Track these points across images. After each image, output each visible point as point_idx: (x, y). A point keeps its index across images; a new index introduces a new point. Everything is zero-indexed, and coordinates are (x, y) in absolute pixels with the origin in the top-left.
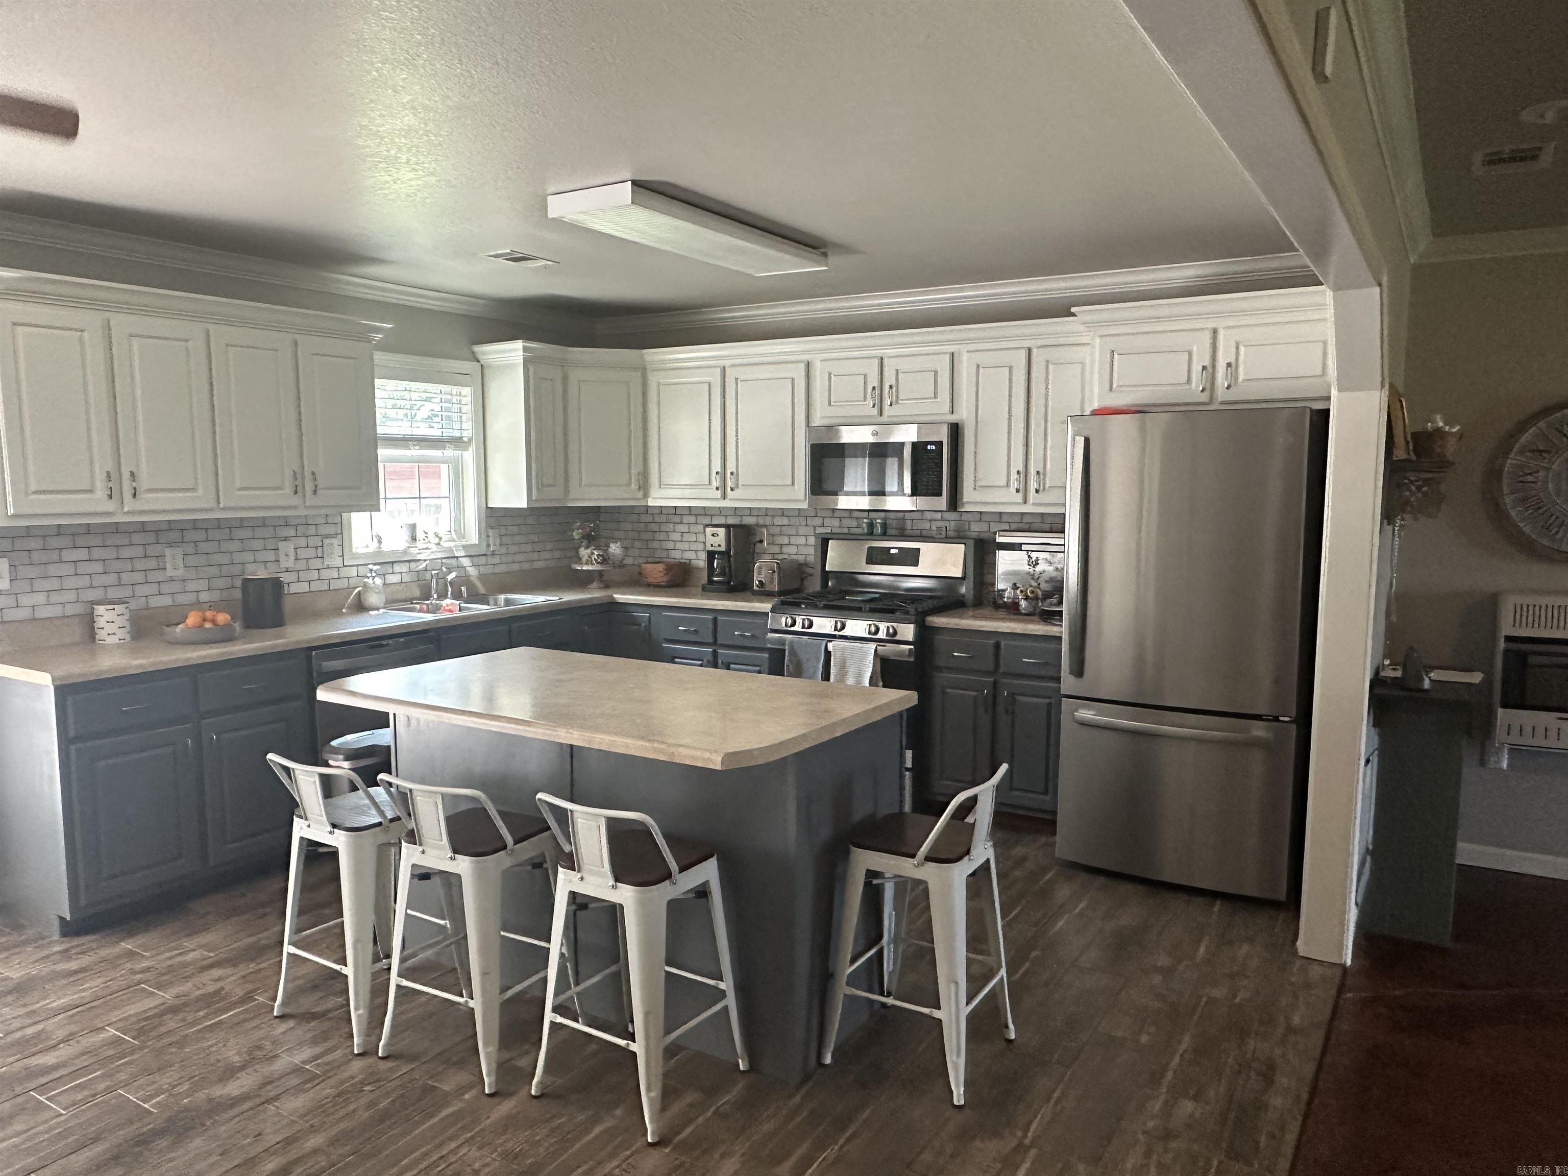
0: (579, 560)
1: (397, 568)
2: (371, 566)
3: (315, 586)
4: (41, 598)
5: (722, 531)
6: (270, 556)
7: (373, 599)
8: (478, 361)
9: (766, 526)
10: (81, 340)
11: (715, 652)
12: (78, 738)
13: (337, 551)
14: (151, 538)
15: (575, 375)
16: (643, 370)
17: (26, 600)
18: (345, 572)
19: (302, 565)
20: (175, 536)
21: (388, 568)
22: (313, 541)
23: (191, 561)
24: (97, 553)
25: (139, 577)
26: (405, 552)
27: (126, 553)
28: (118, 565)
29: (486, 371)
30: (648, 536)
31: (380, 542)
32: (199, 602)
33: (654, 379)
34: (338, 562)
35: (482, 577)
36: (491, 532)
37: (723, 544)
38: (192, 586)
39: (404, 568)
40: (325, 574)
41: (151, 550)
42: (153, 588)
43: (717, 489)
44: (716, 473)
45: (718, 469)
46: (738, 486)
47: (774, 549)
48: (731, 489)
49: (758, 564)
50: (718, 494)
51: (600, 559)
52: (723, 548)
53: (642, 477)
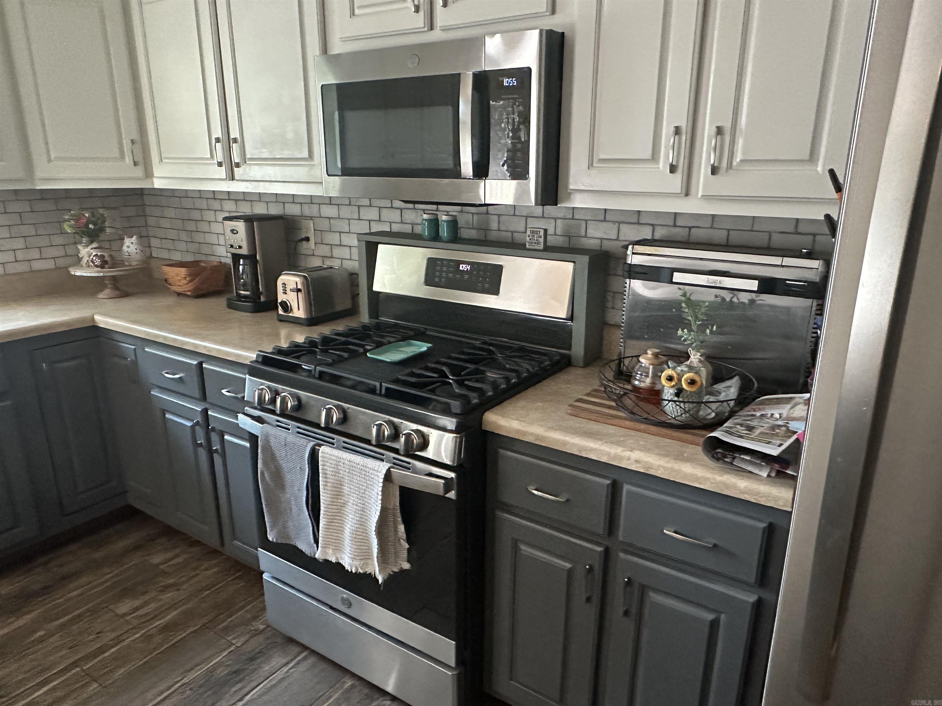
0: (78, 261)
5: (241, 226)
9: (311, 218)
30: (191, 226)
37: (244, 244)
43: (220, 164)
44: (218, 140)
45: (217, 132)
46: (244, 159)
47: (324, 250)
48: (238, 165)
49: (282, 277)
50: (222, 172)
51: (98, 262)
52: (244, 251)
53: (138, 146)
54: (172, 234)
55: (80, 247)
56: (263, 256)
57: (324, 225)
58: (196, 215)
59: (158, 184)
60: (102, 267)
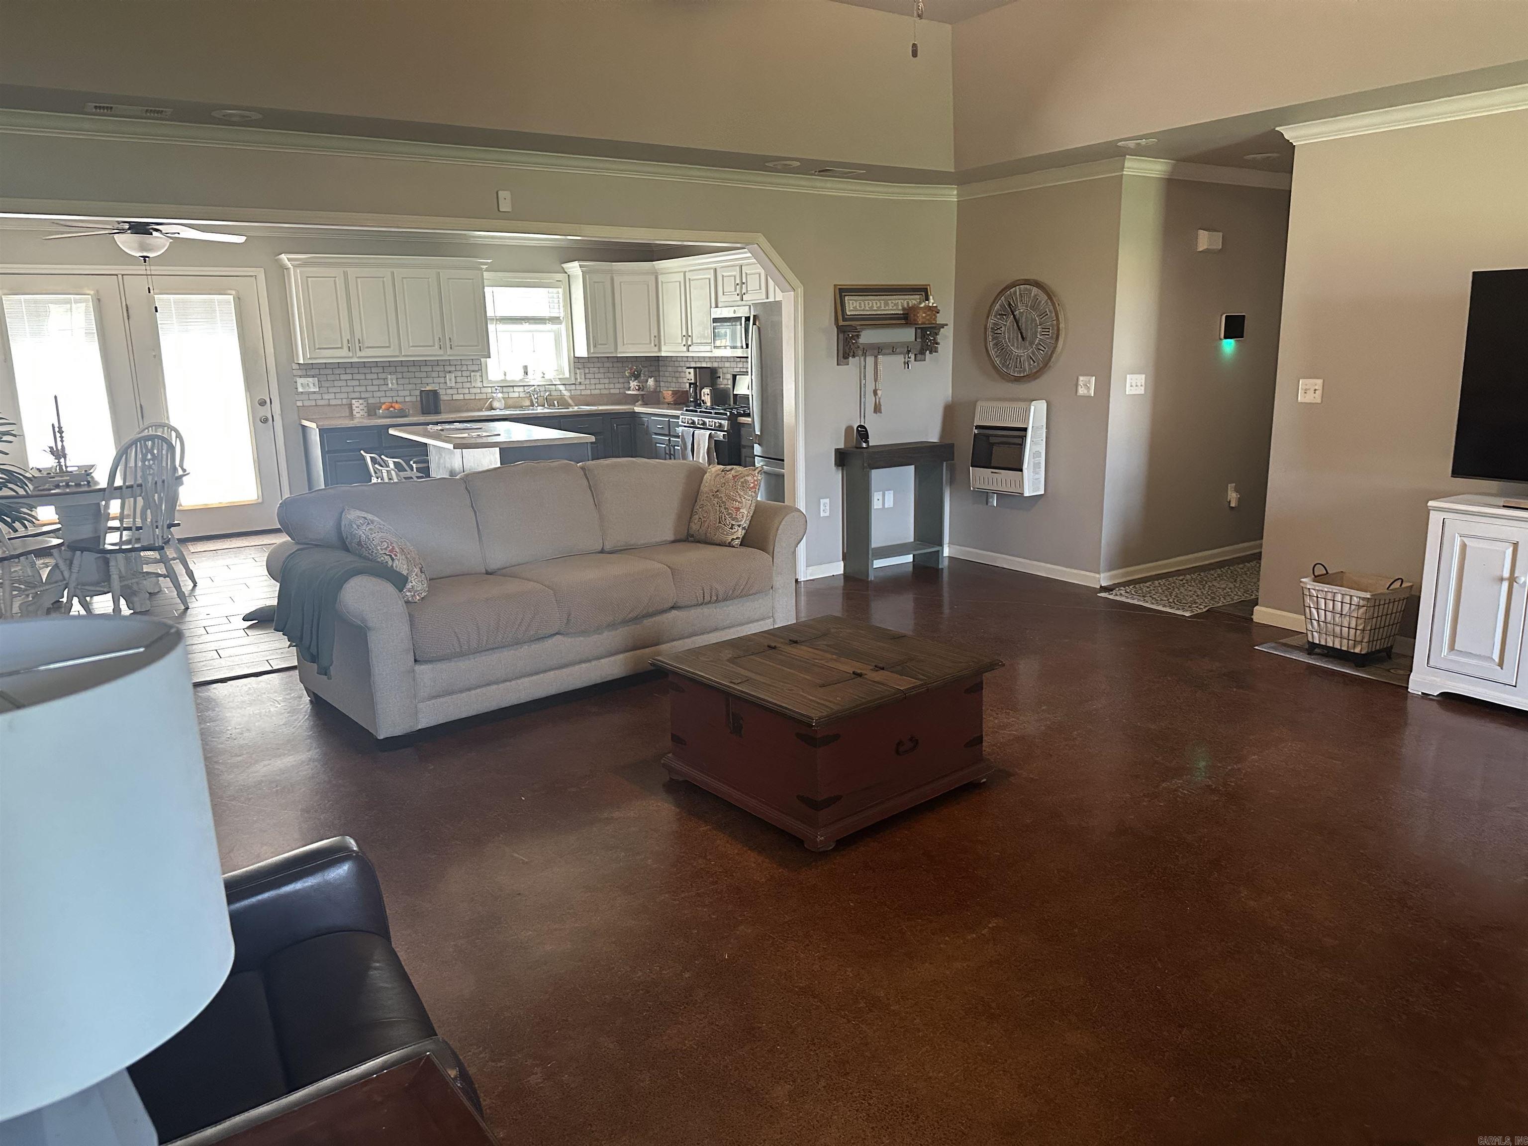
0: (629, 389)
1: (516, 389)
2: (497, 388)
3: (467, 397)
4: (332, 396)
5: (692, 371)
6: (442, 380)
7: (496, 404)
8: (566, 273)
9: (721, 368)
10: (335, 280)
11: (670, 439)
12: (329, 452)
13: (479, 379)
14: (381, 370)
15: (617, 280)
16: (656, 275)
17: (326, 396)
18: (484, 390)
19: (460, 385)
20: (393, 369)
21: (511, 389)
22: (465, 374)
23: (401, 381)
24: (356, 376)
25: (376, 388)
26: (521, 380)
27: (369, 376)
28: (365, 382)
29: (571, 278)
30: (677, 375)
31: (505, 375)
32: (405, 402)
33: (661, 278)
34: (480, 385)
35: (571, 397)
36: (578, 371)
37: (693, 379)
38: (401, 393)
39: (521, 389)
40: (473, 391)
41: (380, 376)
42: (383, 394)
43: (684, 345)
44: (684, 336)
45: (684, 333)
46: (692, 343)
47: (725, 382)
48: (690, 346)
49: (703, 390)
50: (685, 349)
51: (637, 388)
52: (693, 381)
53: (657, 339)
54: (669, 379)
55: (631, 382)
56: (700, 383)
57: (725, 370)
58: (680, 369)
59: (663, 354)
60: (639, 390)
